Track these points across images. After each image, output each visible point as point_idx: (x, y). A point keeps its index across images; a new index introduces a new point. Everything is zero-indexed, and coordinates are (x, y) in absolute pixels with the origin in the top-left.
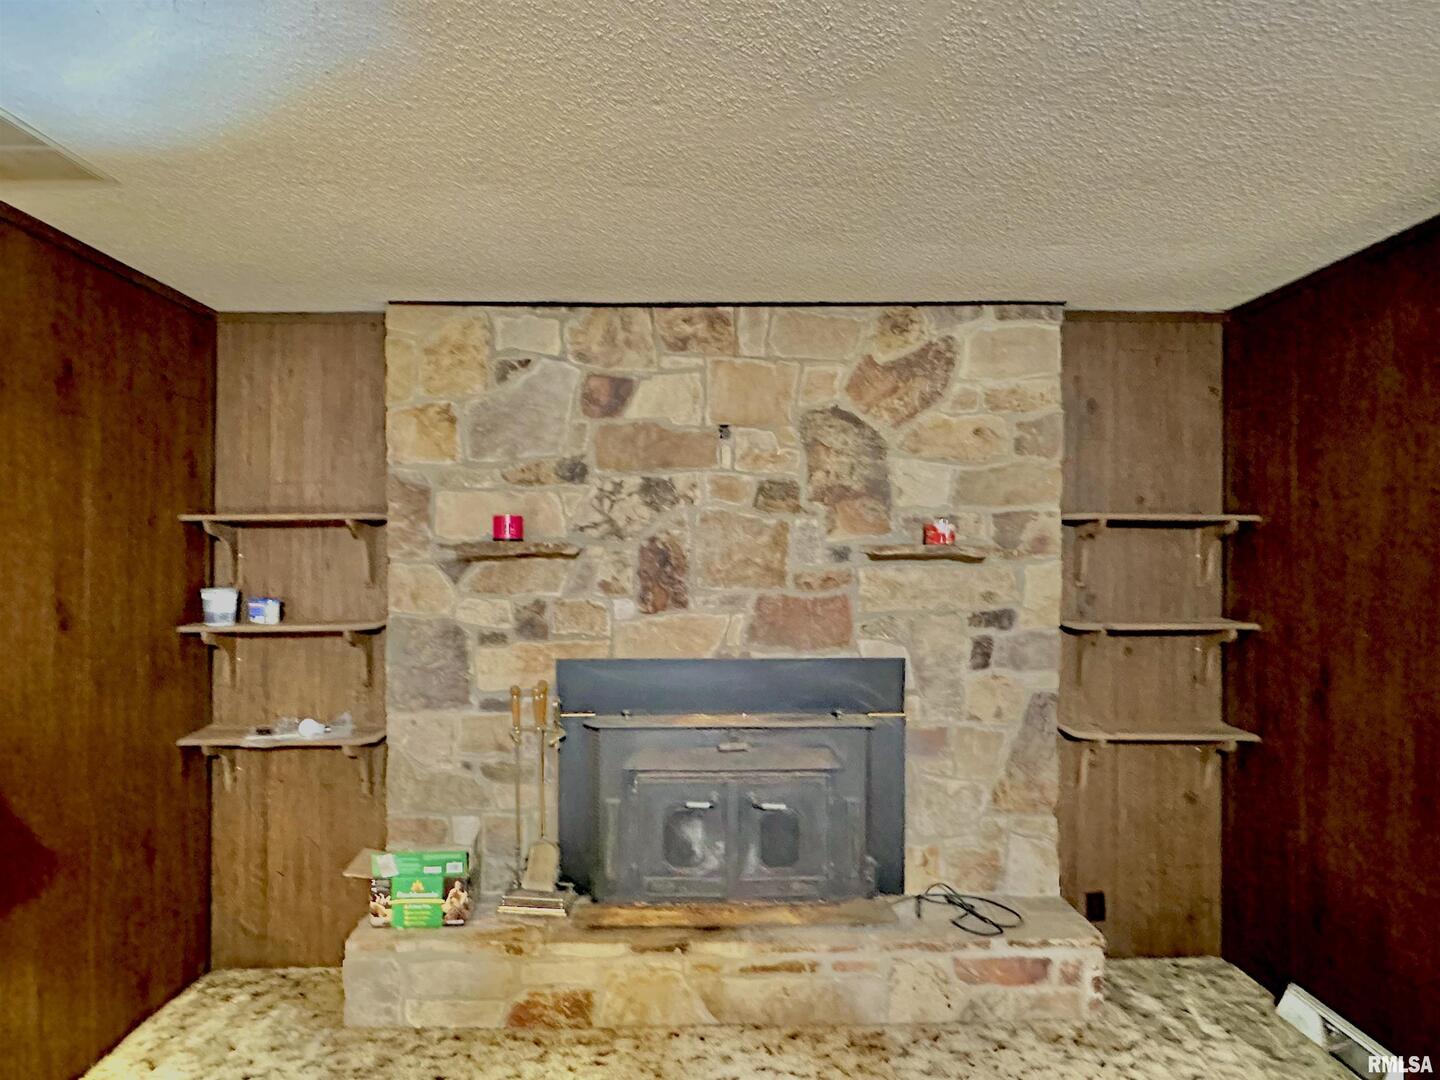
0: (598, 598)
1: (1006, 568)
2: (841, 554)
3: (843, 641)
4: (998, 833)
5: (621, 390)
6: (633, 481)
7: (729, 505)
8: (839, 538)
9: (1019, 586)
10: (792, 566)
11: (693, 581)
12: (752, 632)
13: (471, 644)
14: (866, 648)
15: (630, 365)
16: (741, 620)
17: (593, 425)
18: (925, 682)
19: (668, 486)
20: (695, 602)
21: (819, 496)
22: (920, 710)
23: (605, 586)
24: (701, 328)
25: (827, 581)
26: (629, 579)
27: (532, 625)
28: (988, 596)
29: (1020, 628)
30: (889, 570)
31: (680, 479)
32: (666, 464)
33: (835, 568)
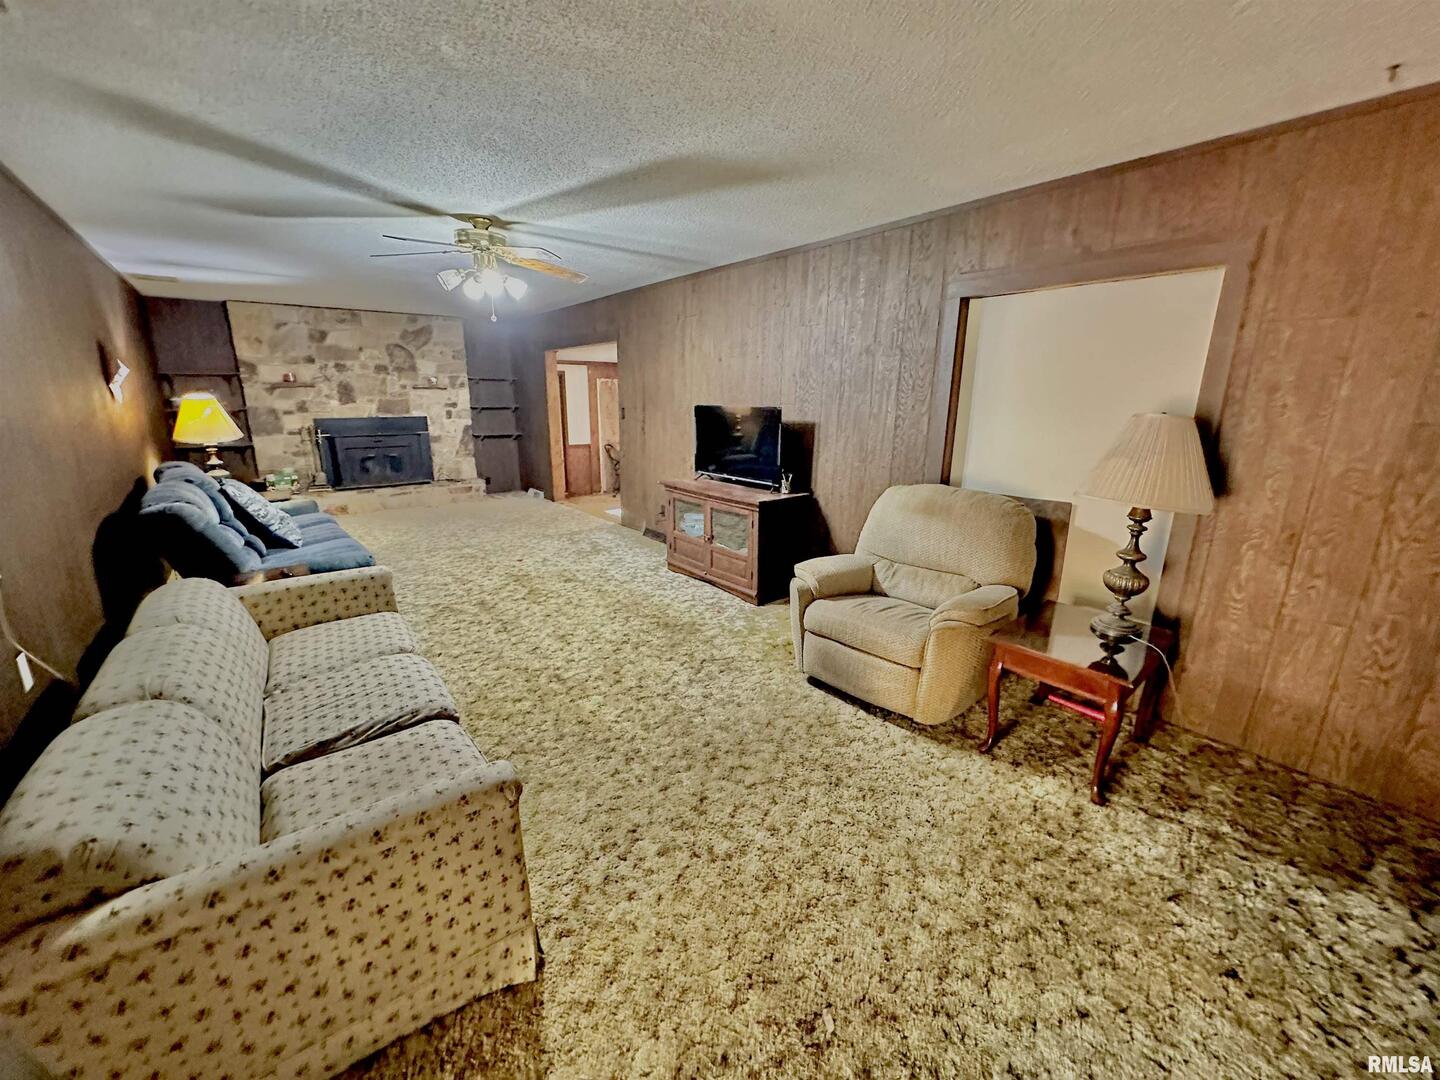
1: (453, 391)
2: (404, 387)
3: (408, 412)
5: (323, 335)
7: (366, 372)
8: (403, 382)
10: (389, 390)
11: (356, 394)
12: (379, 410)
13: (280, 414)
14: (415, 413)
15: (324, 327)
16: (374, 406)
17: (314, 345)
18: (433, 423)
19: (344, 366)
20: (358, 401)
23: (327, 396)
28: (449, 399)
29: (460, 407)
30: (419, 392)
31: (348, 363)
32: (342, 359)
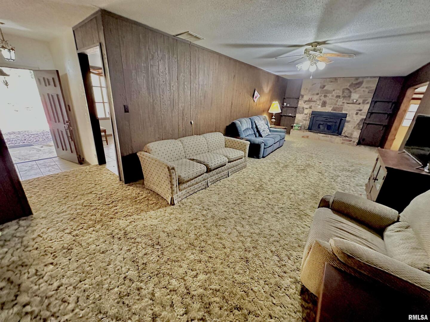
0: (317, 106)
1: (363, 105)
3: (341, 111)
4: (353, 131)
5: (324, 86)
6: (323, 95)
7: (332, 97)
8: (343, 101)
9: (364, 107)
10: (338, 104)
11: (327, 105)
12: (332, 110)
13: (305, 109)
14: (344, 112)
15: (325, 84)
16: (331, 108)
17: (320, 90)
18: (349, 116)
20: (327, 107)
21: (342, 97)
22: (348, 118)
23: (318, 105)
24: (334, 80)
25: (341, 105)
26: (321, 104)
27: (310, 108)
28: (359, 108)
29: (363, 111)
30: (348, 105)
31: (328, 95)
33: (343, 104)
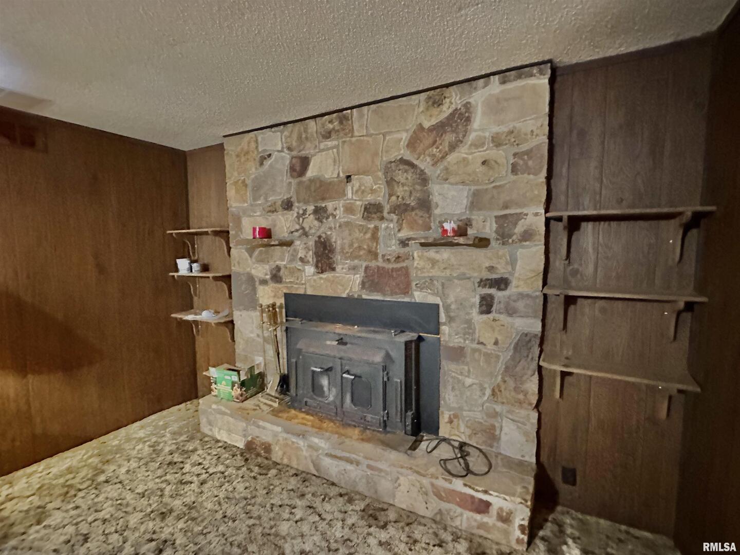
0: (299, 265)
1: (504, 251)
2: (404, 243)
3: (406, 291)
4: (495, 415)
5: (305, 162)
6: (311, 208)
7: (351, 218)
8: (403, 234)
9: (513, 262)
10: (381, 250)
11: (338, 257)
12: (363, 284)
13: (257, 284)
14: (418, 296)
15: (308, 151)
16: (358, 278)
17: (294, 182)
18: (451, 319)
19: (325, 209)
20: (339, 268)
21: (393, 210)
22: (449, 334)
23: (301, 260)
24: (336, 124)
25: (398, 258)
26: (310, 256)
27: (276, 277)
28: (491, 269)
29: (512, 290)
30: (432, 253)
31: (330, 205)
32: (323, 199)
33: (403, 251)
